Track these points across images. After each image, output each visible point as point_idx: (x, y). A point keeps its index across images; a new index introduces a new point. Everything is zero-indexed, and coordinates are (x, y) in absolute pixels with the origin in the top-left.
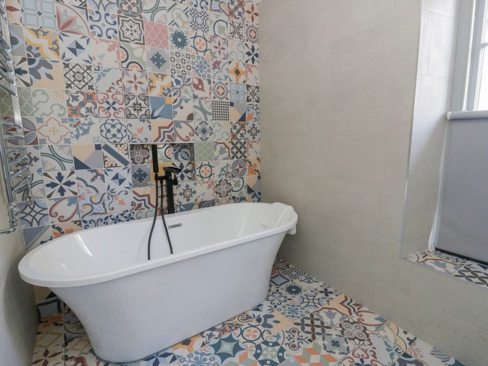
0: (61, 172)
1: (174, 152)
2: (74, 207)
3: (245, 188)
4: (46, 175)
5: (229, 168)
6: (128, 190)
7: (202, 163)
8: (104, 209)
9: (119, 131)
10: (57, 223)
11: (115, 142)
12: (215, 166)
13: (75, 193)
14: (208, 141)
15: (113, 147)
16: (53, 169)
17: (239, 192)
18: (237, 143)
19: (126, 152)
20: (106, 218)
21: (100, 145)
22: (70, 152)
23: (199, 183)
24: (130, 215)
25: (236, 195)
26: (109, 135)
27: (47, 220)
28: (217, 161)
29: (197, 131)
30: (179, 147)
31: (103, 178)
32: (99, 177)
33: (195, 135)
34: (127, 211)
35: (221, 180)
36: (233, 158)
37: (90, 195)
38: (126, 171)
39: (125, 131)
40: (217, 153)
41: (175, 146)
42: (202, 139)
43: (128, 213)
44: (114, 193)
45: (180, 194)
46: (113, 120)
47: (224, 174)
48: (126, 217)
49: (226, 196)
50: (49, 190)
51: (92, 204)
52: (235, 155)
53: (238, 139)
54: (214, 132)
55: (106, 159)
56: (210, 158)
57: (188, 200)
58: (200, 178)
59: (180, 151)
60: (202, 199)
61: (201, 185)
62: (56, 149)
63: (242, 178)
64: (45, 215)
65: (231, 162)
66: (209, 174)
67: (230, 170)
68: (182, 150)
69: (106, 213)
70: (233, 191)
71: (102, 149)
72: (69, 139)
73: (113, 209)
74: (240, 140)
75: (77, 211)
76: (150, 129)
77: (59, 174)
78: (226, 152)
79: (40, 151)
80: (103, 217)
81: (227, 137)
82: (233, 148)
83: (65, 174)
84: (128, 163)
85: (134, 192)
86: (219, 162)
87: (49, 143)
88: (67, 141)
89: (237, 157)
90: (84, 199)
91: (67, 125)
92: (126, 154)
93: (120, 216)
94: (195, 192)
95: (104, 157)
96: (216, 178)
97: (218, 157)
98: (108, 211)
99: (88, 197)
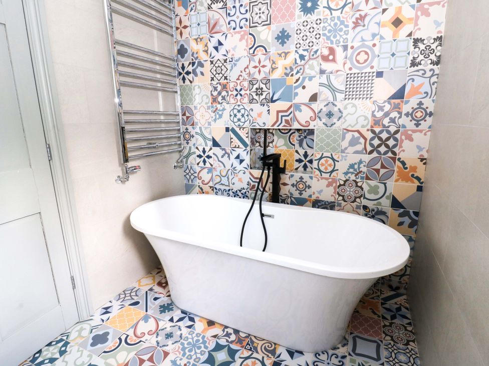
0: (205, 147)
1: (300, 139)
2: (210, 175)
3: (388, 198)
4: (197, 148)
5: (362, 165)
6: (246, 170)
7: (323, 154)
8: (228, 182)
9: (243, 116)
10: (201, 185)
11: (239, 125)
12: (341, 160)
13: (212, 165)
14: (334, 127)
15: (237, 129)
16: (201, 145)
17: (375, 202)
18: (381, 132)
19: (247, 135)
20: (229, 190)
21: (229, 128)
22: (210, 133)
23: (317, 178)
24: (245, 193)
25: (370, 205)
26: (236, 120)
27: (196, 181)
28: (343, 154)
29: (320, 115)
30: (305, 133)
31: (229, 157)
32: (227, 155)
33: (318, 119)
34: (244, 189)
35: (347, 180)
36: (371, 152)
37: (220, 168)
38: (246, 152)
39: (248, 116)
40: (345, 144)
41: (301, 132)
42: (326, 125)
43: (245, 191)
44: (236, 170)
45: (292, 185)
46: (239, 106)
47: (352, 173)
48: (242, 194)
49: (353, 202)
50: (198, 160)
51: (221, 176)
52: (375, 149)
53: (384, 126)
54: (344, 115)
55: (232, 140)
56: (334, 149)
57: (301, 194)
58: (317, 172)
59: (305, 137)
60: (318, 197)
61: (318, 180)
62: (203, 129)
63: (385, 184)
64: (195, 177)
65: (367, 158)
66: (330, 169)
67: (364, 169)
68: (308, 137)
69: (229, 186)
70: (365, 198)
71: (230, 132)
72: (210, 122)
73: (234, 184)
74: (388, 127)
75: (212, 179)
76: (269, 113)
77: (204, 149)
78: (361, 143)
79: (195, 131)
80: (227, 188)
81: (365, 123)
82: (372, 139)
83: (207, 149)
84: (248, 145)
85: (251, 174)
86: (346, 156)
87: (199, 125)
88: (209, 124)
89: (379, 152)
90: (216, 171)
91: (210, 111)
92: (247, 137)
93: (238, 191)
94: (309, 187)
95: (231, 138)
96: (340, 176)
97: (346, 149)
98: (231, 185)
99: (218, 169)
